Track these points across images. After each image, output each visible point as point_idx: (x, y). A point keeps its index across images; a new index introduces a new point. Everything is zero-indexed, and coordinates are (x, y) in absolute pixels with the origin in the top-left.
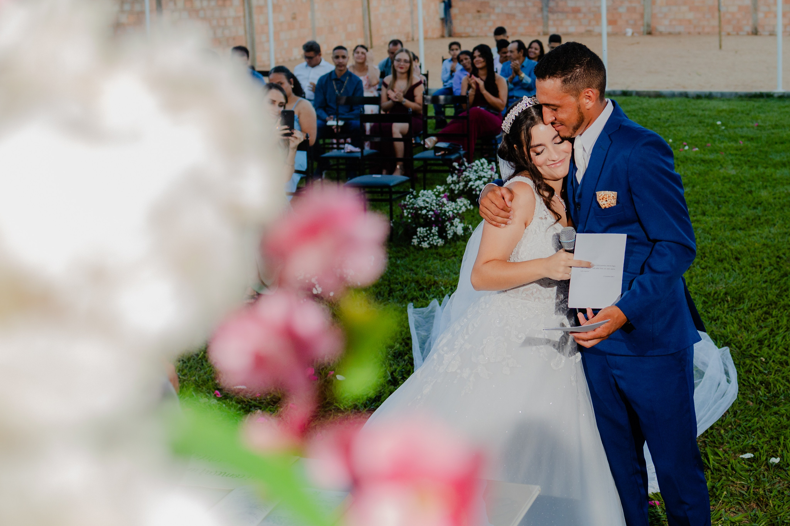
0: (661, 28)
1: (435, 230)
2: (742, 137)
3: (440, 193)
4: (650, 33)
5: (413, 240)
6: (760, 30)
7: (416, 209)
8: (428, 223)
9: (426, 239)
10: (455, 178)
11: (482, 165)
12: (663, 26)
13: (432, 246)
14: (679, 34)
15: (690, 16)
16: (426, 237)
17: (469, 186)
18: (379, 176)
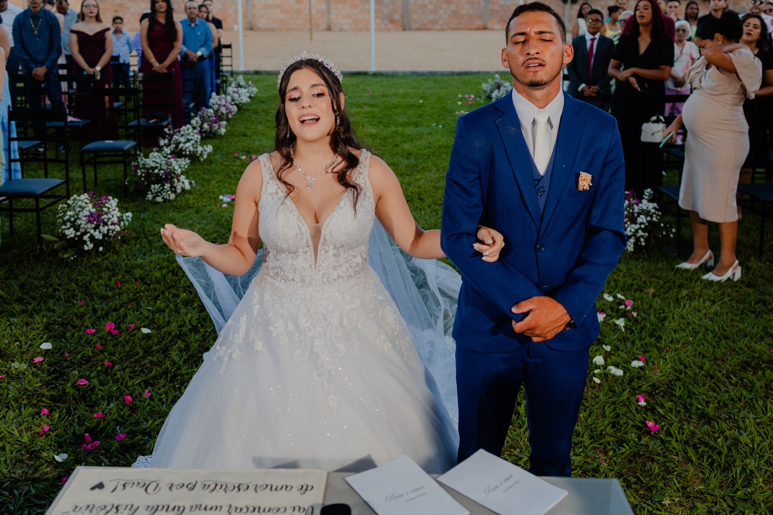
0: (260, 25)
1: (167, 186)
2: (365, 104)
3: (167, 154)
4: (251, 29)
5: (148, 196)
6: (332, 27)
7: (148, 169)
8: (160, 180)
9: (159, 194)
10: (166, 141)
11: (188, 129)
12: (261, 23)
13: (165, 200)
14: (273, 30)
15: (282, 16)
16: (160, 192)
17: (180, 147)
18: (111, 142)
